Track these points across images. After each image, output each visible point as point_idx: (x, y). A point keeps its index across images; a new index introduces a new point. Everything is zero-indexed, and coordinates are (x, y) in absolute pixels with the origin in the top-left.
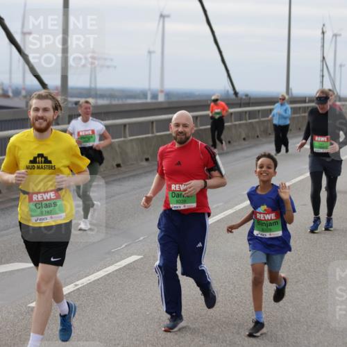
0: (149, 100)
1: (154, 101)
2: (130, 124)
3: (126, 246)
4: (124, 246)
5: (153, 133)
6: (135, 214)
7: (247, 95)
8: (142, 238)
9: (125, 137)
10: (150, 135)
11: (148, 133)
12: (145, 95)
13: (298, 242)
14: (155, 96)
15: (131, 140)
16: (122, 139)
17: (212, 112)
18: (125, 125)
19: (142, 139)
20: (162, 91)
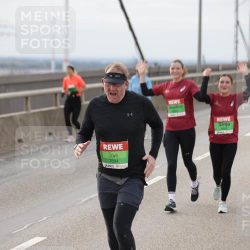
0: (53, 70)
1: (58, 71)
2: (33, 96)
3: (28, 227)
4: (26, 227)
5: (56, 105)
6: (38, 192)
7: (156, 64)
8: (45, 219)
9: (27, 110)
10: (53, 108)
11: (52, 106)
12: (48, 65)
13: (211, 220)
14: (59, 66)
15: (34, 113)
16: (24, 112)
17: (65, 89)
18: (27, 98)
19: (45, 112)
20: (66, 61)
